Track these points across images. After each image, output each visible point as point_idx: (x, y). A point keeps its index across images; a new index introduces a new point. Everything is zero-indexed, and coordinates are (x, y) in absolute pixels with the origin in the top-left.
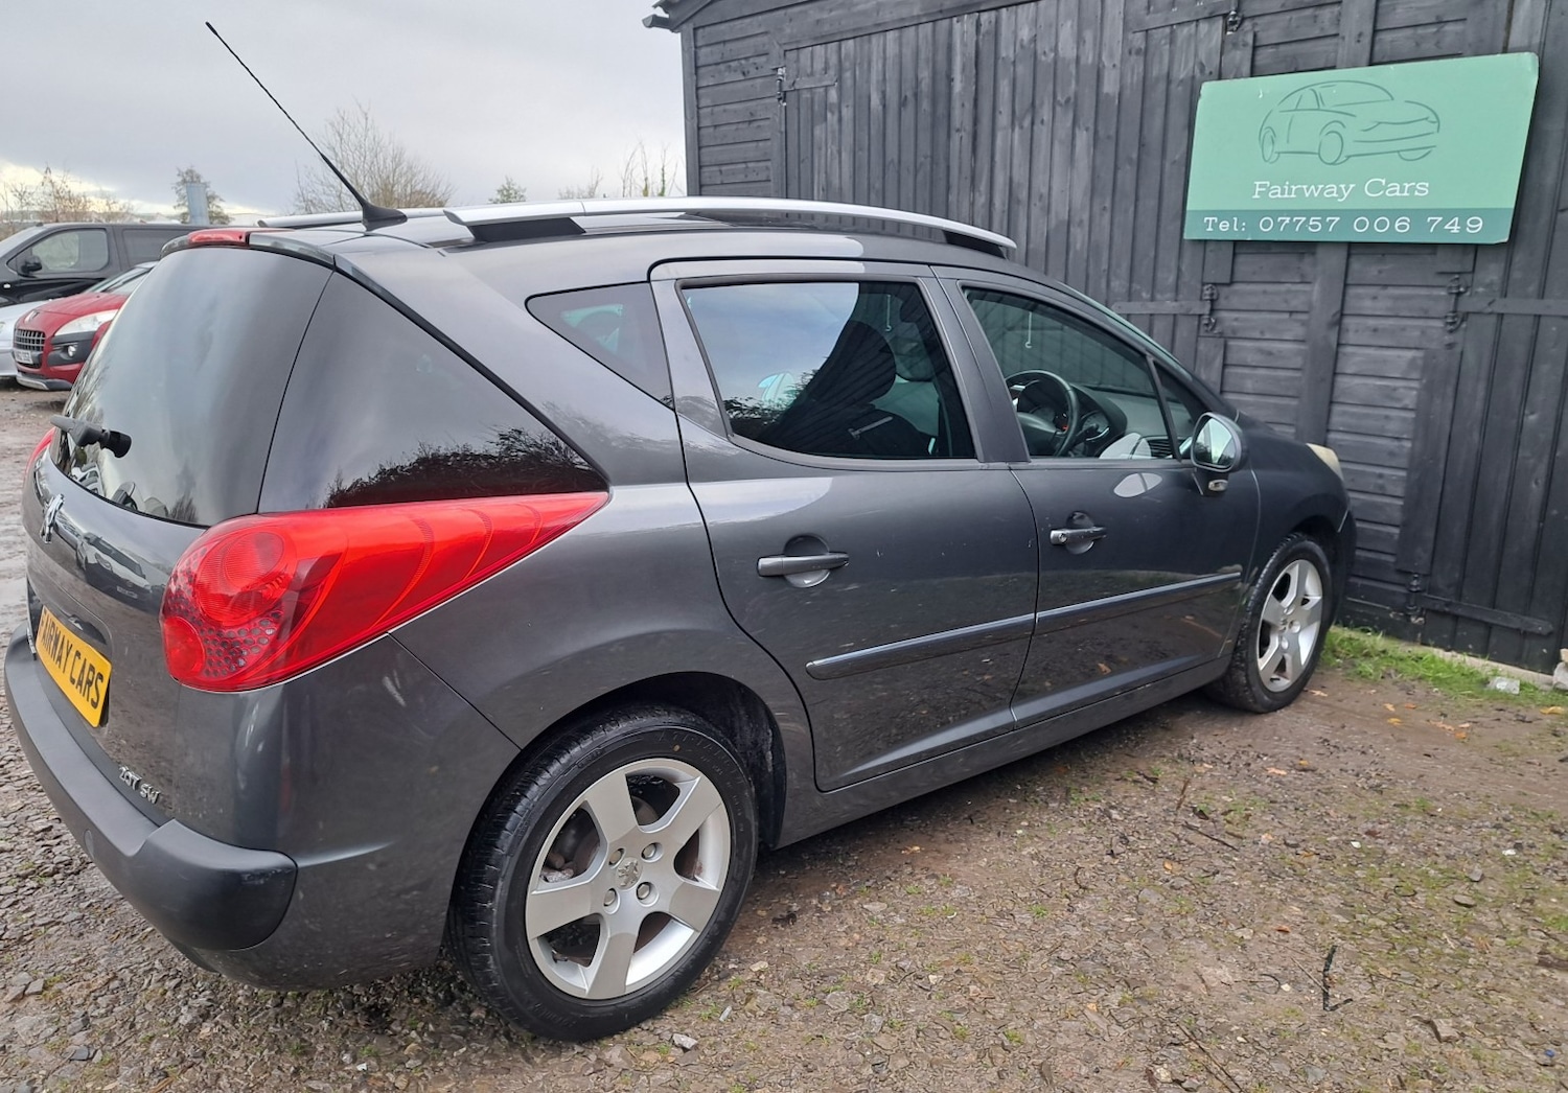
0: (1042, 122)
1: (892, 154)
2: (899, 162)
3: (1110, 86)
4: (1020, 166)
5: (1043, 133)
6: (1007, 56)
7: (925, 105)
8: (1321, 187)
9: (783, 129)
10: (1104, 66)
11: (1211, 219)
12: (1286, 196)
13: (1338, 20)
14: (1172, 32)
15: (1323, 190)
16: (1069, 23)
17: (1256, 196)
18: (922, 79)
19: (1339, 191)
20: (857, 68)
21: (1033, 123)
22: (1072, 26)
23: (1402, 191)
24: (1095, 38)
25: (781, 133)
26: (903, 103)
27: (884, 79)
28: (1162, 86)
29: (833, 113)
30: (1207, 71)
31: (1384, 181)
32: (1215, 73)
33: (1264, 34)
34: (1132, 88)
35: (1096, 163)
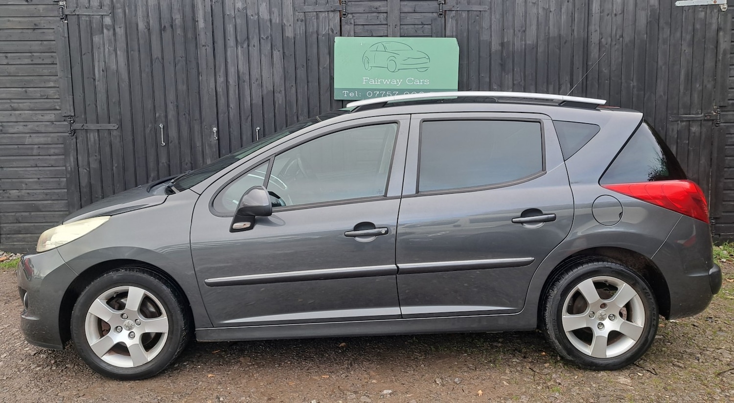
0: (254, 46)
1: (156, 53)
2: (163, 59)
3: (289, 33)
4: (243, 65)
5: (254, 52)
6: (231, 14)
7: (179, 31)
8: (389, 80)
9: (66, 35)
10: (285, 24)
11: (346, 92)
12: (376, 83)
13: (386, 19)
14: (317, 15)
15: (391, 81)
16: (264, 4)
17: (364, 83)
18: (176, 19)
19: (397, 82)
20: (127, 8)
21: (248, 46)
22: (266, 5)
23: (420, 82)
24: (279, 12)
25: (65, 38)
26: (162, 29)
27: (148, 16)
28: (315, 36)
29: (108, 30)
30: (335, 32)
31: (413, 79)
32: (339, 33)
33: (357, 20)
34: (300, 35)
35: (285, 66)
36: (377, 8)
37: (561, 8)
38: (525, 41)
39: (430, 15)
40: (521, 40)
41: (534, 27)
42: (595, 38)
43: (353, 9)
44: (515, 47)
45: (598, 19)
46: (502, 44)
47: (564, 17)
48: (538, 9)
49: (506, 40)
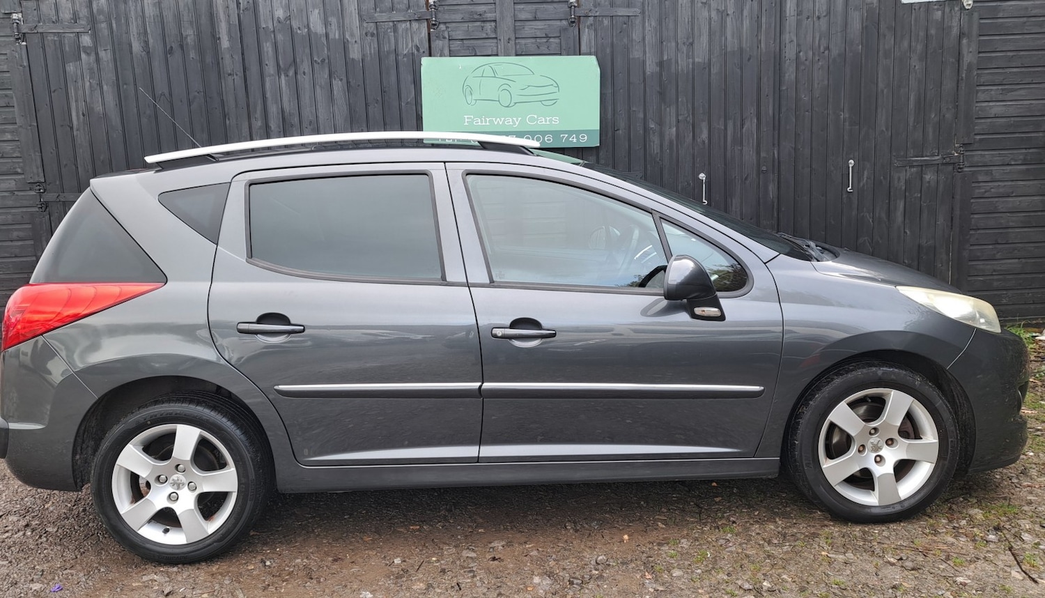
0: (304, 73)
1: (161, 87)
2: (171, 95)
3: (355, 53)
4: (290, 101)
5: (305, 81)
6: (268, 27)
7: (192, 54)
8: (503, 119)
9: (25, 64)
10: (348, 41)
12: (484, 124)
13: (495, 30)
14: (394, 25)
15: (505, 120)
16: (317, 11)
17: (466, 124)
18: (187, 36)
19: (513, 120)
20: (114, 22)
21: (296, 73)
22: (319, 13)
23: (546, 121)
24: (338, 23)
25: (25, 67)
26: (168, 52)
27: (146, 32)
28: (392, 57)
29: (88, 54)
30: (421, 51)
31: (536, 116)
32: (427, 52)
33: (454, 33)
34: (371, 57)
35: (351, 101)
36: (480, 15)
37: (742, 11)
38: (693, 58)
39: (558, 23)
40: (688, 57)
41: (705, 39)
42: (790, 52)
43: (447, 17)
44: (680, 67)
45: (794, 24)
46: (661, 64)
47: (746, 23)
48: (709, 11)
49: (665, 58)
